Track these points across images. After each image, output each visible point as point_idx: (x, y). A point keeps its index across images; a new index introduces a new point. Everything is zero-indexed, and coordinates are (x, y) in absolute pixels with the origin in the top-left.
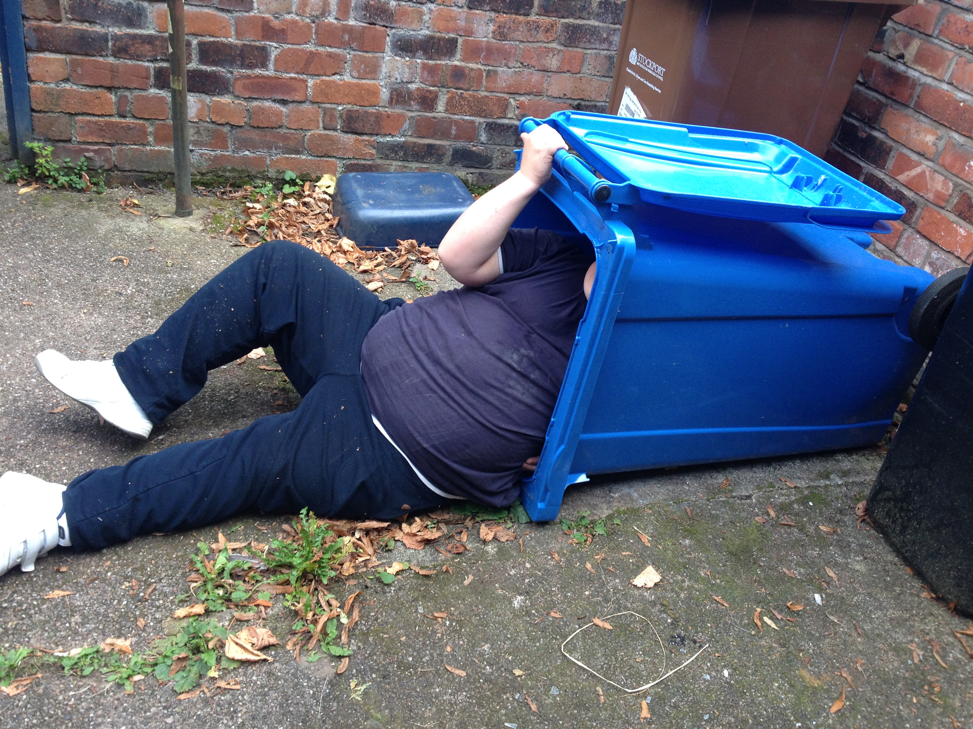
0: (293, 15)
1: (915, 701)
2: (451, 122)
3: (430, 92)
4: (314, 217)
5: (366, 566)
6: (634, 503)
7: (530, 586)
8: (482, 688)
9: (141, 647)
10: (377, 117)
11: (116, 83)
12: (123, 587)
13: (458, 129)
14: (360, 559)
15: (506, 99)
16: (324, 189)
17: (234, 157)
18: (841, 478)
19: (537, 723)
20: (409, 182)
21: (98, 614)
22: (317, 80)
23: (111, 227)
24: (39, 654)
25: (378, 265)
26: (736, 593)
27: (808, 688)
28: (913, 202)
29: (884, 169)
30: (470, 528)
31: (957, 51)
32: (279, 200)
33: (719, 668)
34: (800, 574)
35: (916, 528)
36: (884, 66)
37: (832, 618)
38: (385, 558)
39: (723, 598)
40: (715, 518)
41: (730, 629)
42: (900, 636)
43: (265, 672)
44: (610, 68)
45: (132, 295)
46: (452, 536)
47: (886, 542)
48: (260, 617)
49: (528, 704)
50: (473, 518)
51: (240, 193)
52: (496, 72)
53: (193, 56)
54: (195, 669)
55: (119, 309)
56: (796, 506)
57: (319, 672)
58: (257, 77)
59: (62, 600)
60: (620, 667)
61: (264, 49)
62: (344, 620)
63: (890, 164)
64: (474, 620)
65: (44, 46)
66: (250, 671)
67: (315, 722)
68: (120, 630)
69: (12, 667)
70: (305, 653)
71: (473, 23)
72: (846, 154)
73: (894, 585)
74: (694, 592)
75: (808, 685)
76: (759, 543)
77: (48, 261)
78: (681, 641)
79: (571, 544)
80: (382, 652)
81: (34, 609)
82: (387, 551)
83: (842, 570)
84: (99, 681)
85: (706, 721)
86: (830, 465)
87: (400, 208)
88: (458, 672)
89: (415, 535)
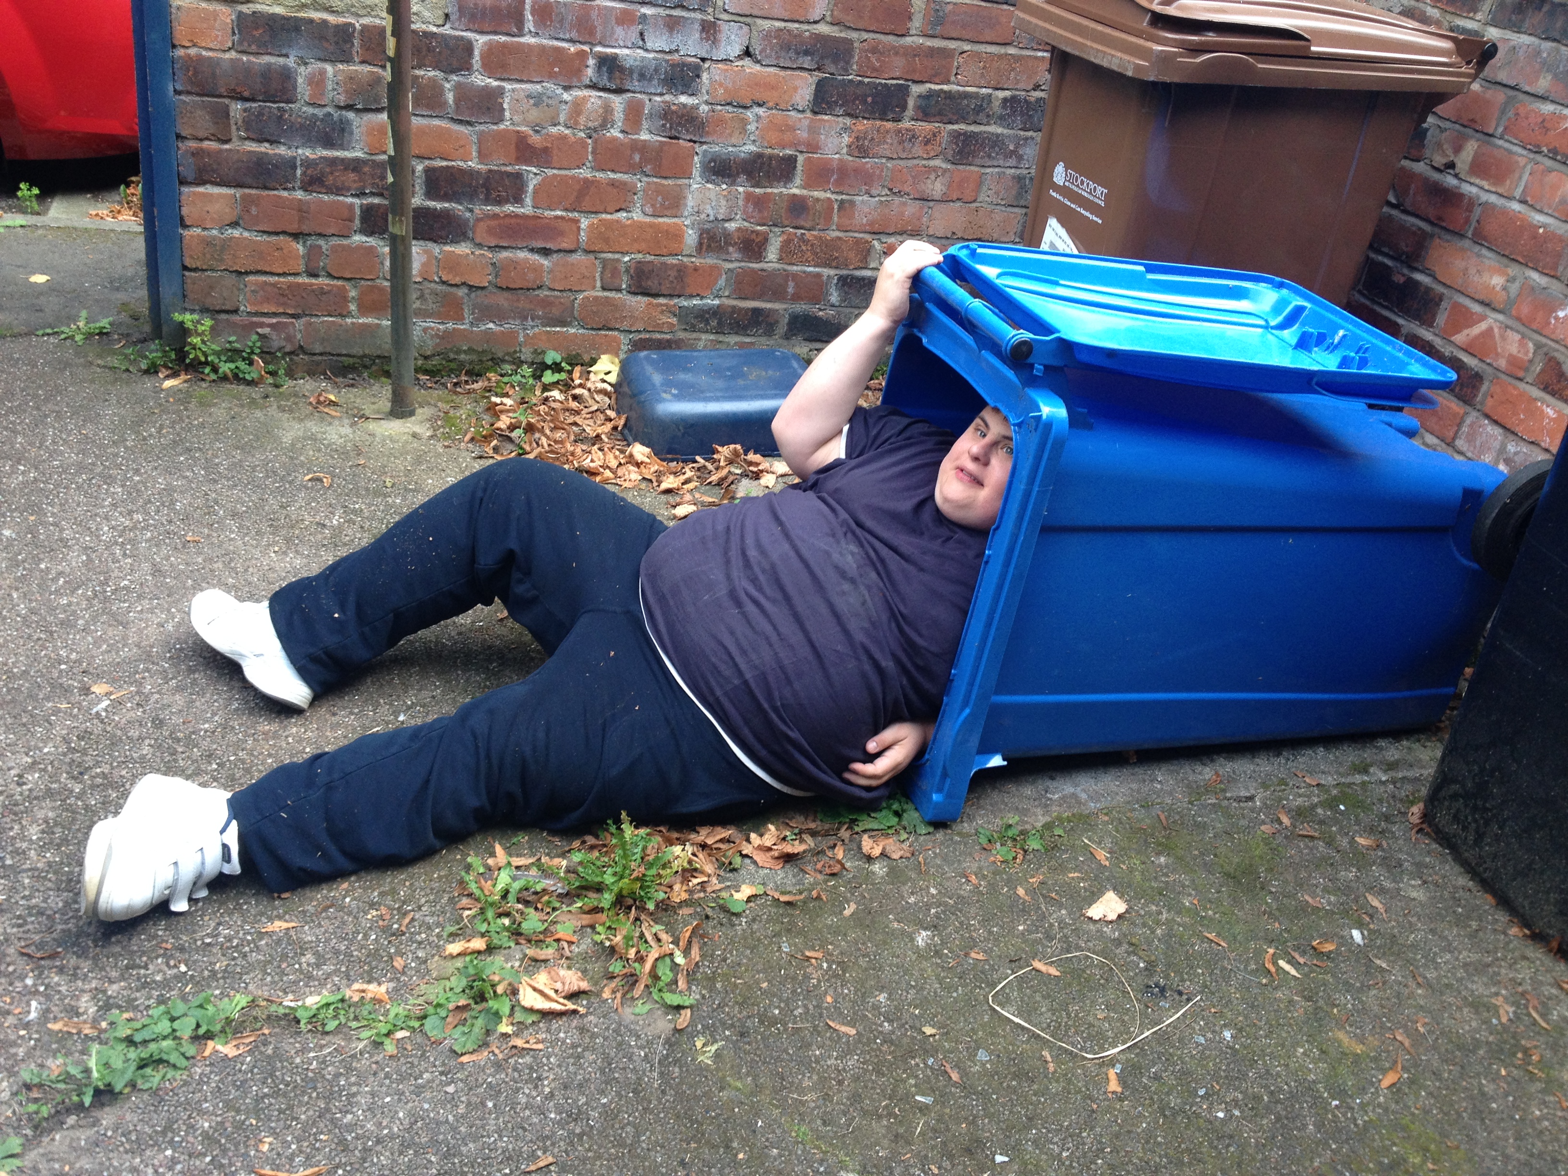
0: (561, 128)
1: (1503, 1073)
2: (787, 275)
3: (758, 233)
4: (589, 416)
5: (704, 890)
6: (1083, 808)
7: (938, 917)
8: (880, 1051)
9: (402, 995)
10: (679, 271)
11: (305, 227)
12: (369, 917)
13: (797, 286)
14: (695, 881)
15: (867, 242)
16: (602, 376)
17: (472, 332)
18: (1385, 772)
19: (960, 1097)
20: (726, 363)
21: (337, 952)
22: (594, 219)
23: (300, 433)
24: (264, 1003)
25: (686, 482)
26: (1237, 929)
27: (1346, 1054)
28: (1477, 374)
29: (1432, 327)
30: (847, 841)
31: (1532, 156)
32: (538, 393)
33: (1217, 1028)
34: (1329, 903)
35: (1496, 835)
36: (1426, 180)
37: (1378, 962)
38: (728, 880)
39: (1218, 935)
40: (1204, 826)
41: (1230, 977)
42: (1479, 987)
43: (576, 1028)
44: (1019, 194)
45: (340, 526)
46: (822, 852)
47: (1454, 860)
48: (562, 956)
49: (946, 1072)
50: (850, 828)
51: (480, 383)
52: (852, 203)
53: (417, 188)
54: (480, 1022)
55: (324, 546)
56: (1320, 811)
57: (651, 1028)
58: (507, 216)
59: (286, 934)
60: (1074, 1026)
61: (518, 176)
62: (680, 959)
63: (1441, 319)
64: (863, 962)
65: (206, 177)
66: (555, 1025)
67: (651, 1093)
68: (369, 973)
69: (228, 1021)
70: (629, 1003)
71: (819, 134)
72: (1376, 307)
73: (1469, 918)
74: (1176, 927)
75: (1347, 1051)
76: (1268, 861)
77: (215, 481)
78: (1160, 992)
79: (994, 862)
80: (737, 1003)
81: (249, 945)
82: (731, 871)
83: (1391, 898)
84: (349, 1039)
85: (1201, 1097)
86: (1368, 754)
87: (717, 399)
88: (844, 1029)
89: (770, 849)
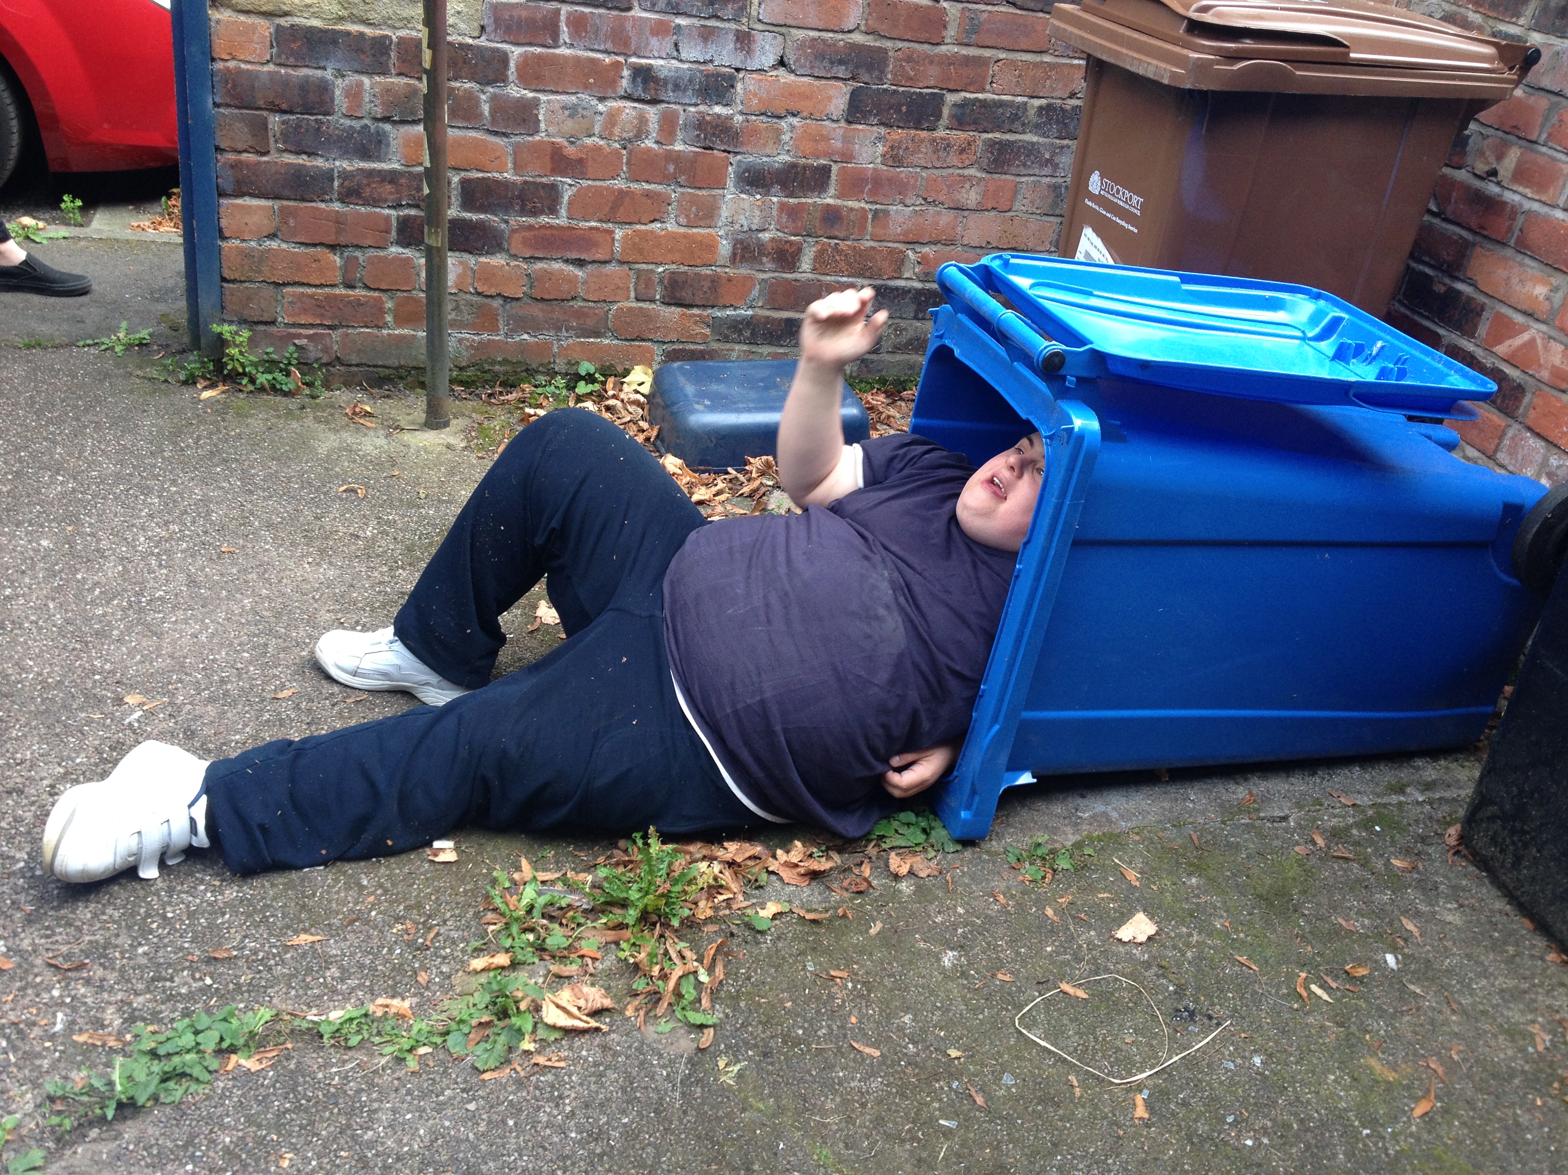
0: (595, 139)
1: (1539, 1103)
2: (821, 285)
3: (791, 243)
5: (729, 907)
6: (1114, 827)
7: (965, 938)
8: (905, 1073)
9: (425, 1010)
10: (713, 281)
11: (342, 238)
12: (395, 931)
14: (721, 898)
15: (901, 252)
16: (635, 387)
17: (507, 343)
18: (1422, 792)
19: (985, 1121)
20: (760, 374)
21: (362, 966)
22: (629, 230)
23: (336, 445)
24: (288, 1017)
25: (718, 494)
26: (1269, 953)
27: (1378, 1082)
28: (1519, 385)
29: (1474, 337)
30: (874, 859)
33: (1247, 1054)
34: (1363, 926)
35: (1535, 858)
36: (1467, 188)
37: (1412, 987)
38: (754, 897)
39: (1250, 958)
40: (1237, 847)
41: (1260, 1001)
42: (1515, 1014)
43: (598, 1046)
44: (1055, 202)
45: (374, 537)
46: (849, 869)
47: (1492, 883)
48: (586, 972)
49: (971, 1096)
50: (877, 845)
51: (514, 394)
52: (886, 213)
53: (453, 199)
54: (502, 1039)
55: (357, 557)
56: (1355, 832)
57: (673, 1047)
58: (543, 227)
59: (311, 947)
60: (1101, 1050)
61: (553, 187)
62: (704, 977)
63: (1483, 330)
64: (888, 982)
65: (244, 189)
66: (577, 1043)
67: (673, 1113)
68: (394, 987)
69: (252, 1035)
70: (652, 1021)
71: (854, 144)
72: (1416, 317)
73: (1506, 943)
74: (1207, 949)
75: (1379, 1079)
76: (1301, 883)
77: (251, 492)
78: (1190, 1016)
79: (1023, 882)
80: (760, 1022)
81: (274, 958)
82: (757, 888)
83: (1426, 921)
84: (371, 1055)
85: (1229, 1124)
86: (1404, 774)
87: (749, 410)
88: (868, 1050)
89: (796, 866)
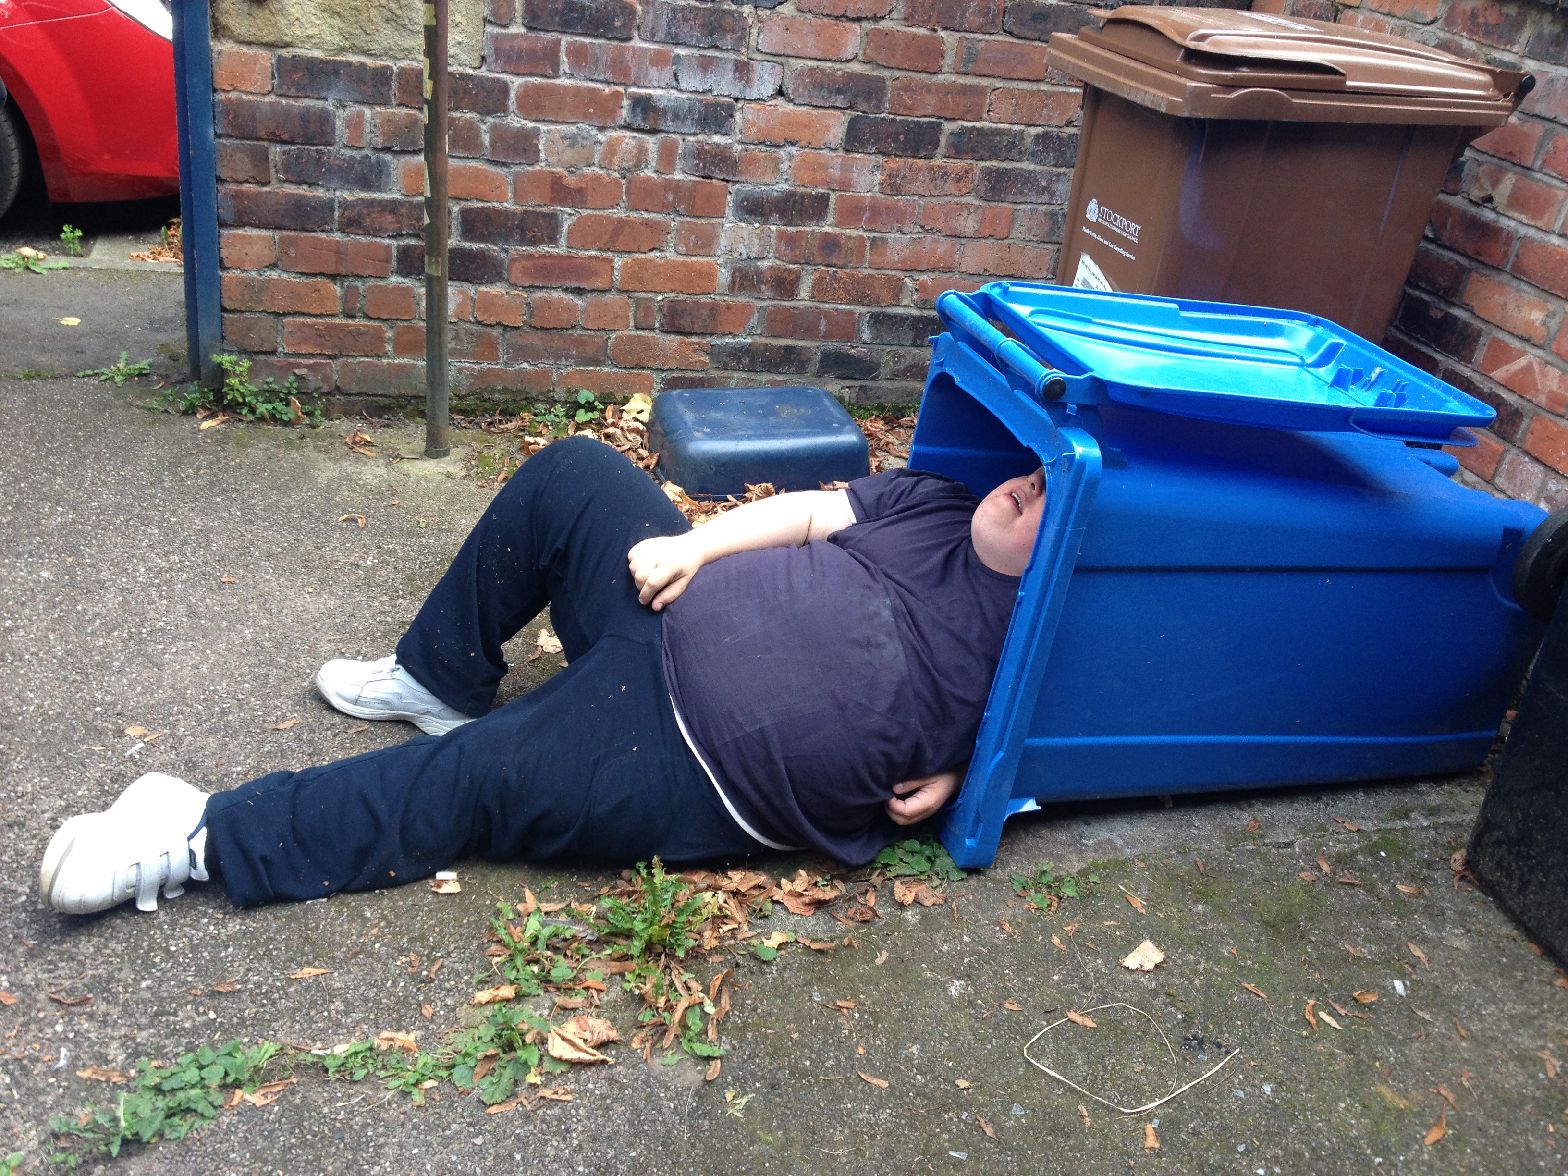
0: (595, 168)
1: (1551, 1130)
2: (819, 313)
3: (790, 271)
5: (734, 938)
6: (1119, 854)
7: (971, 966)
8: (914, 1105)
9: (431, 1044)
10: (712, 309)
11: (342, 268)
12: (399, 963)
13: (829, 324)
14: (726, 928)
15: (899, 279)
16: (635, 415)
17: (506, 371)
18: (1426, 817)
19: (995, 1153)
20: (758, 401)
21: (366, 999)
22: (628, 259)
23: (336, 474)
24: (293, 1051)
26: (1277, 980)
27: (1389, 1110)
28: (1517, 410)
29: (1471, 362)
30: (879, 887)
33: (1257, 1082)
34: (1370, 952)
35: (1541, 882)
36: (1463, 214)
37: (1420, 1013)
38: (759, 927)
39: (1258, 985)
40: (1241, 874)
41: (1269, 1029)
42: (1524, 1040)
43: (605, 1078)
44: (1052, 230)
45: (374, 567)
46: (854, 898)
47: (1498, 908)
48: (591, 1004)
49: (980, 1127)
50: (882, 874)
51: (514, 423)
52: (884, 241)
53: (453, 229)
54: (508, 1072)
55: (357, 586)
56: (1360, 857)
57: (680, 1079)
58: (543, 256)
59: (315, 980)
60: (1111, 1079)
61: (553, 216)
62: (710, 1009)
63: (1480, 355)
64: (895, 1012)
65: (245, 220)
66: (583, 1076)
67: (681, 1147)
68: (398, 1020)
69: (257, 1069)
70: (658, 1053)
71: (852, 172)
72: (1413, 343)
73: (1513, 968)
74: (1214, 977)
75: (1390, 1106)
76: (1308, 909)
77: (251, 522)
78: (1198, 1044)
79: (1028, 910)
80: (767, 1054)
81: (278, 992)
82: (761, 918)
83: (1434, 947)
84: (377, 1089)
85: (1241, 1153)
86: (1408, 799)
87: (749, 438)
88: (876, 1081)
89: (801, 895)
